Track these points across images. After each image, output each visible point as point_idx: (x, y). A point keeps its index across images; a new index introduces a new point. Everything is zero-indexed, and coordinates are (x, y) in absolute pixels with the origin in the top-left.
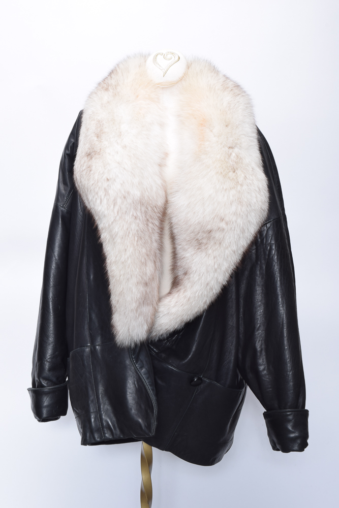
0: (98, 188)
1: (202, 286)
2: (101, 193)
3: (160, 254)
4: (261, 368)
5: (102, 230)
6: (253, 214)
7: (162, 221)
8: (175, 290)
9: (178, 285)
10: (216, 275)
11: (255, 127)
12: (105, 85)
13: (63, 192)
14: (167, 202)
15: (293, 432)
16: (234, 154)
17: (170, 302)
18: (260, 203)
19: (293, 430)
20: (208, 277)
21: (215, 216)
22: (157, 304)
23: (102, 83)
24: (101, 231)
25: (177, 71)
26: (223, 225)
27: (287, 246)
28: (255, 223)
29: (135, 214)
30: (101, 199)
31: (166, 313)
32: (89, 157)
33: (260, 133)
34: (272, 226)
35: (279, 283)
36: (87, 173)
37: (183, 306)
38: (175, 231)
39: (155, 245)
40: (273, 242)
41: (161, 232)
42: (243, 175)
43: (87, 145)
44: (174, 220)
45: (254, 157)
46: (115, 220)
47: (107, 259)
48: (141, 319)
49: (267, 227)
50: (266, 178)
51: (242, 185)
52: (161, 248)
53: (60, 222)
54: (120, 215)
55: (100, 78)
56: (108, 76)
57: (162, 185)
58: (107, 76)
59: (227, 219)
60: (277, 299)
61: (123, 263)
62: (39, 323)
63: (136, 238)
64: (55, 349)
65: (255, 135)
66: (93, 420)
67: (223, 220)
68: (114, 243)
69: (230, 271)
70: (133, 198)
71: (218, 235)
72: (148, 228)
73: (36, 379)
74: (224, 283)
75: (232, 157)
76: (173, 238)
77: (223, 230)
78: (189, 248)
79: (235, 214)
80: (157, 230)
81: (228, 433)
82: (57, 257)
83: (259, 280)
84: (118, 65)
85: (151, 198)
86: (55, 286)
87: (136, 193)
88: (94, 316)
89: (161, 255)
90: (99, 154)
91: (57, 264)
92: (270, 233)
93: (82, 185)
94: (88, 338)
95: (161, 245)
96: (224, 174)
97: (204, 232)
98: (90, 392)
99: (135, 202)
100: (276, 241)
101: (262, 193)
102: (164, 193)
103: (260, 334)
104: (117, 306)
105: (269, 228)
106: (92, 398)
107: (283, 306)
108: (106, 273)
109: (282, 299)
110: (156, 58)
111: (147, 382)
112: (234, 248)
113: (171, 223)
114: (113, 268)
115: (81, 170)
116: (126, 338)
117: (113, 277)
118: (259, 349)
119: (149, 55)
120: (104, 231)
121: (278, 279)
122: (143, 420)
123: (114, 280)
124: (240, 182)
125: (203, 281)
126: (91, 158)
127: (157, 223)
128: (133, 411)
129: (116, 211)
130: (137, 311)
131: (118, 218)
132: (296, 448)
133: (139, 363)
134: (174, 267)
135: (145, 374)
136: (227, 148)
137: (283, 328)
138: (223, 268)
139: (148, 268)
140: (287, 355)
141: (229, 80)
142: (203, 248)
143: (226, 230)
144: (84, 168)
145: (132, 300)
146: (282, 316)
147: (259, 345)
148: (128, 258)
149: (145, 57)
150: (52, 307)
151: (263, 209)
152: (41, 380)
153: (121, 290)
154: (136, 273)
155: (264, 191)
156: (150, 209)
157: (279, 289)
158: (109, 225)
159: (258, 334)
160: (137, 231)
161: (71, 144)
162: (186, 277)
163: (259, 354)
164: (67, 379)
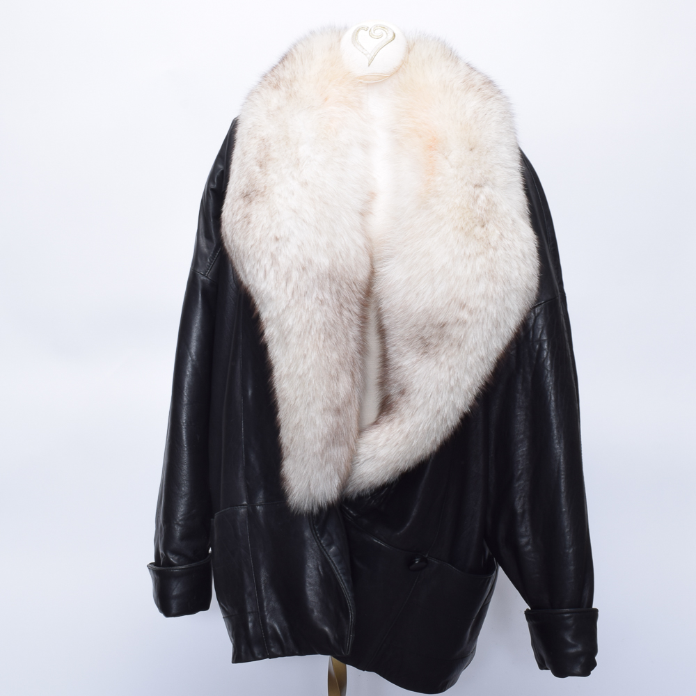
0: (260, 252)
1: (430, 415)
2: (266, 261)
3: (360, 359)
4: (524, 540)
5: (267, 321)
6: (514, 296)
7: (364, 305)
8: (385, 419)
9: (390, 409)
10: (452, 397)
11: (518, 151)
12: (274, 79)
13: (205, 250)
14: (373, 273)
15: (574, 646)
16: (482, 197)
17: (377, 438)
18: (525, 279)
19: (573, 643)
20: (440, 399)
21: (452, 300)
22: (355, 442)
23: (269, 75)
24: (265, 324)
25: (390, 56)
26: (464, 315)
27: (568, 344)
28: (517, 311)
29: (321, 297)
30: (265, 271)
31: (369, 456)
32: (247, 199)
33: (525, 161)
34: (542, 312)
35: (553, 404)
36: (242, 226)
37: (397, 446)
38: (386, 322)
39: (353, 345)
40: (545, 338)
41: (363, 323)
42: (497, 232)
43: (244, 179)
44: (385, 305)
45: (515, 202)
46: (287, 307)
47: (275, 370)
48: (330, 468)
49: (534, 313)
50: (535, 236)
51: (495, 249)
52: (363, 350)
53: (200, 299)
54: (296, 297)
55: (265, 67)
56: (280, 63)
57: (366, 247)
58: (276, 63)
59: (471, 305)
60: (550, 430)
61: (300, 377)
62: (166, 462)
63: (322, 337)
64: (190, 506)
65: (517, 165)
66: (250, 625)
67: (464, 306)
68: (287, 345)
69: (475, 390)
70: (319, 269)
71: (456, 332)
72: (341, 319)
73: (161, 551)
74: (465, 410)
75: (479, 202)
76: (382, 332)
77: (465, 323)
78: (408, 352)
79: (484, 296)
80: (356, 320)
81: (468, 643)
82: (194, 357)
83: (521, 399)
84: (295, 46)
85: (347, 269)
86: (191, 403)
87: (323, 262)
88: (253, 458)
89: (364, 363)
90: (263, 195)
91: (193, 367)
92: (540, 322)
93: (234, 246)
94: (243, 493)
95: (363, 345)
96: (466, 230)
97: (432, 325)
98: (247, 580)
99: (321, 277)
100: (550, 335)
101: (529, 262)
102: (368, 259)
103: (521, 485)
104: (291, 448)
105: (539, 314)
106: (249, 589)
107: (559, 443)
108: (274, 392)
109: (558, 431)
110: (357, 35)
111: (338, 569)
112: (483, 353)
113: (380, 309)
114: (284, 386)
115: (234, 221)
116: (305, 499)
117: (285, 400)
118: (519, 511)
119: (346, 29)
120: (269, 323)
121: (553, 398)
122: (331, 628)
123: (286, 405)
124: (492, 244)
125: (431, 407)
126: (250, 202)
127: (356, 309)
128: (316, 614)
129: (289, 291)
130: (322, 455)
131: (293, 302)
132: (578, 670)
133: (326, 536)
134: (384, 381)
135: (335, 556)
136: (471, 187)
137: (559, 478)
138: (465, 386)
139: (341, 385)
140: (566, 521)
141: (475, 73)
142: (432, 352)
143: (469, 323)
144: (238, 218)
145: (315, 438)
146: (558, 458)
147: (520, 504)
148: (309, 369)
149: (338, 32)
150: (187, 438)
151: (530, 287)
152: (169, 554)
153: (297, 422)
154: (322, 394)
155: (532, 258)
156: (345, 286)
157: (553, 414)
158: (278, 315)
159: (519, 486)
160: (324, 324)
161: (218, 174)
162: (404, 399)
163: (519, 518)
164: (210, 551)
